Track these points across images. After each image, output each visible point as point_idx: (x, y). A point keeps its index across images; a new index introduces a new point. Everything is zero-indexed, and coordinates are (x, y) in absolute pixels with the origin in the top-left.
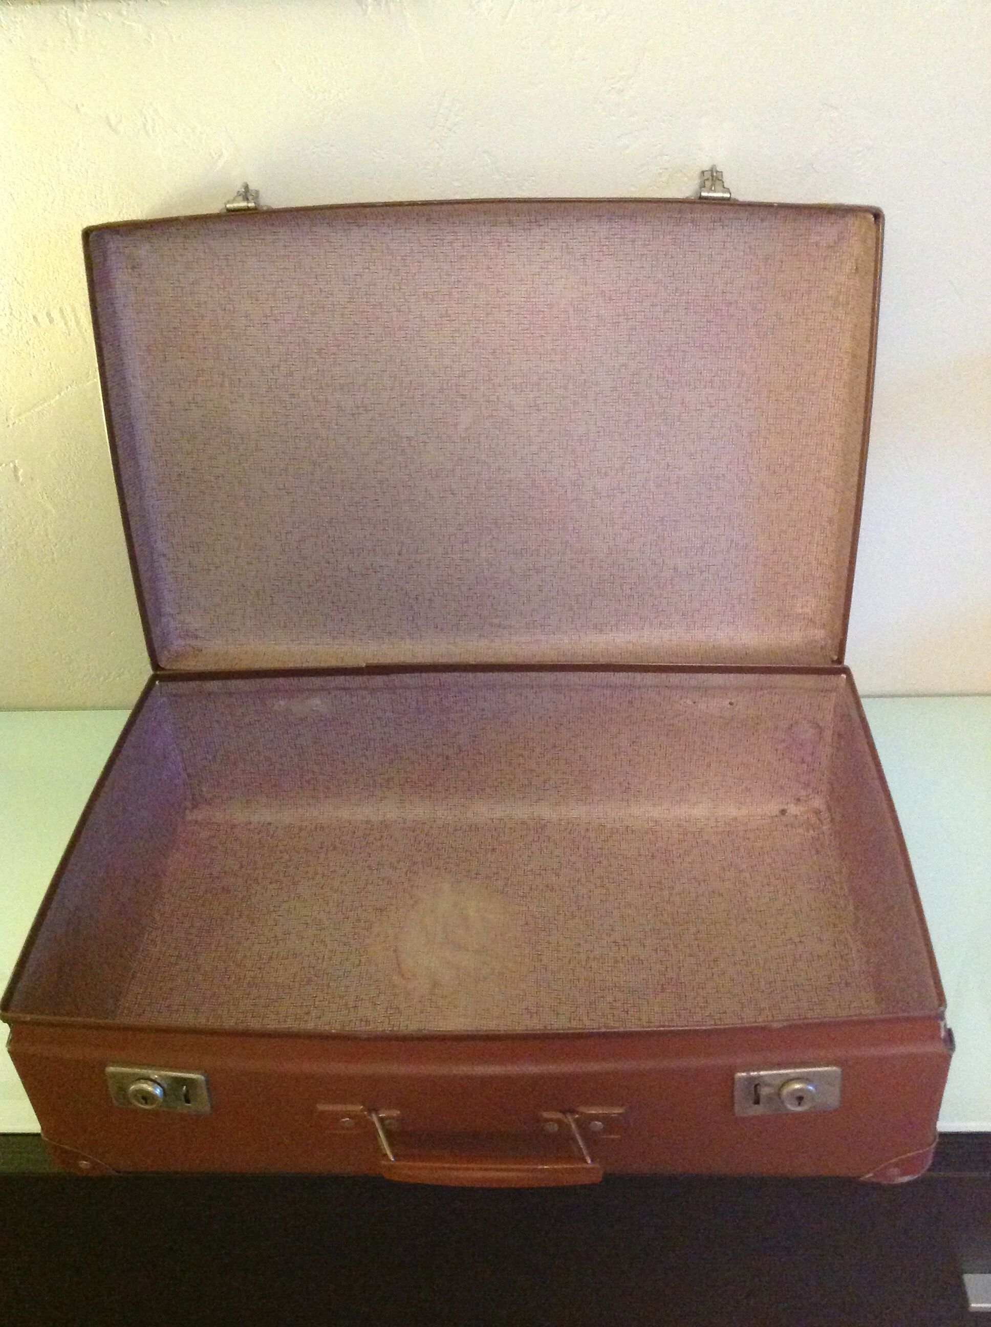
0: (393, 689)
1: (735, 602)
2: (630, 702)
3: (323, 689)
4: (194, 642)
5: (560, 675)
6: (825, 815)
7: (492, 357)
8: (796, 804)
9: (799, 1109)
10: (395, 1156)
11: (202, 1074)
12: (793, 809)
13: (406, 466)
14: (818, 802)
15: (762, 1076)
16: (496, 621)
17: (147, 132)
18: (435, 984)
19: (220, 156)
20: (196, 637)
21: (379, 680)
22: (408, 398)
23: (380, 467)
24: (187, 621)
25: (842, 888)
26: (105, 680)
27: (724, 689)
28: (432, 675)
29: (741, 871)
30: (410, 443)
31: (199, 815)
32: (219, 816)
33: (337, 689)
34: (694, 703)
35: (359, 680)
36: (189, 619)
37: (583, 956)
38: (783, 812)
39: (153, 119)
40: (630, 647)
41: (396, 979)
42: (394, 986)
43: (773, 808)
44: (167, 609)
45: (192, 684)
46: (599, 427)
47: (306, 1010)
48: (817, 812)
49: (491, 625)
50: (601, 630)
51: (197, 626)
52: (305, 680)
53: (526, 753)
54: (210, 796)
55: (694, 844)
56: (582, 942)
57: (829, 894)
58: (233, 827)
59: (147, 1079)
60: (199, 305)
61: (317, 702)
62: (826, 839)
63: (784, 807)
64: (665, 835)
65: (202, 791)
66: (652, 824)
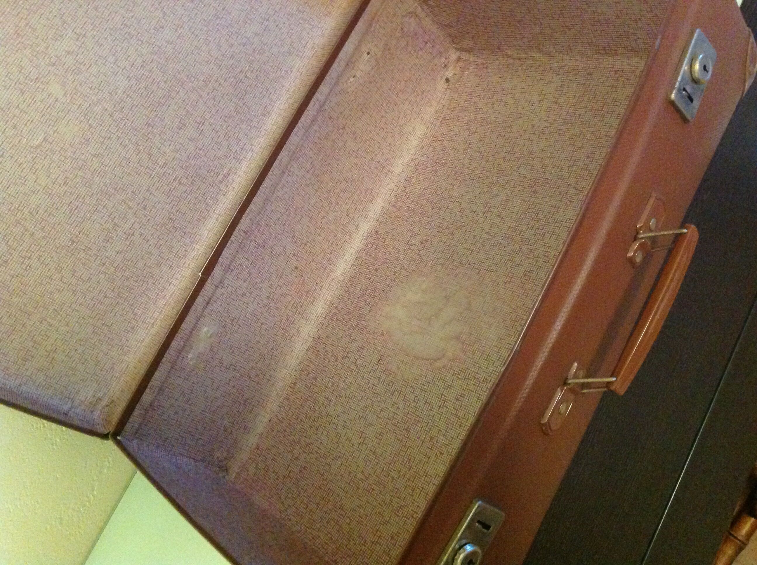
0: (228, 269)
1: (301, 15)
2: (330, 118)
3: (198, 319)
5: (288, 146)
6: (465, 56)
7: (20, 38)
8: (447, 70)
9: (710, 73)
10: (612, 376)
11: (476, 502)
12: (449, 74)
13: (65, 157)
14: (453, 55)
15: (681, 81)
16: (220, 177)
18: (457, 338)
20: (100, 399)
21: (217, 271)
22: (12, 120)
23: (53, 176)
24: (83, 399)
25: (519, 59)
26: (89, 502)
27: (357, 49)
28: (235, 233)
29: (475, 119)
30: (49, 142)
31: (234, 469)
33: (205, 307)
34: (354, 77)
35: (209, 286)
36: (82, 397)
37: (485, 236)
38: (447, 80)
40: (291, 101)
41: (438, 364)
42: (444, 367)
43: (441, 85)
44: (64, 407)
45: (137, 412)
46: (124, 7)
47: (428, 440)
48: (459, 59)
49: (221, 182)
50: (269, 113)
51: (91, 394)
52: (184, 326)
53: (323, 214)
54: (225, 454)
55: (440, 143)
56: (473, 234)
57: (520, 68)
58: (258, 448)
59: (456, 552)
61: (205, 329)
62: (479, 61)
63: (444, 78)
64: (424, 159)
65: (218, 458)
66: (412, 164)
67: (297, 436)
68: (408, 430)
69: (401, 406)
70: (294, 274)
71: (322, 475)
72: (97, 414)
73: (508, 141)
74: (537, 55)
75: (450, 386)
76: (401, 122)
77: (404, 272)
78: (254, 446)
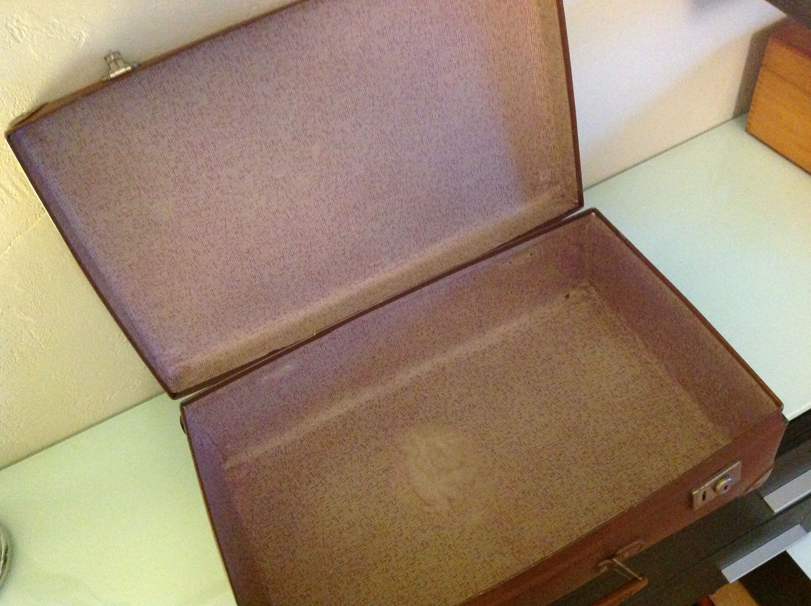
3: (290, 359)
4: (182, 364)
6: (591, 288)
8: (572, 289)
12: (572, 293)
14: (585, 283)
17: (16, 39)
18: (450, 500)
19: (80, 37)
20: (181, 360)
21: (326, 338)
24: (171, 354)
25: (625, 329)
31: (231, 463)
32: (243, 457)
33: (300, 353)
34: (510, 263)
35: (313, 343)
36: (172, 351)
38: (568, 297)
39: (18, 29)
41: (426, 509)
42: (429, 513)
43: (561, 298)
44: (156, 353)
45: (207, 397)
47: (384, 554)
48: (586, 289)
49: (370, 268)
50: (435, 241)
51: (179, 353)
54: (233, 449)
56: (509, 430)
57: (621, 336)
58: (257, 460)
60: (102, 147)
61: (288, 366)
62: (599, 302)
63: (567, 293)
64: (513, 341)
65: (227, 449)
66: (502, 338)
67: (292, 475)
68: (374, 536)
69: (381, 515)
70: (370, 360)
71: (294, 518)
72: (173, 368)
73: (577, 382)
74: (638, 340)
75: (424, 531)
76: (516, 305)
77: (444, 418)
78: (255, 457)
